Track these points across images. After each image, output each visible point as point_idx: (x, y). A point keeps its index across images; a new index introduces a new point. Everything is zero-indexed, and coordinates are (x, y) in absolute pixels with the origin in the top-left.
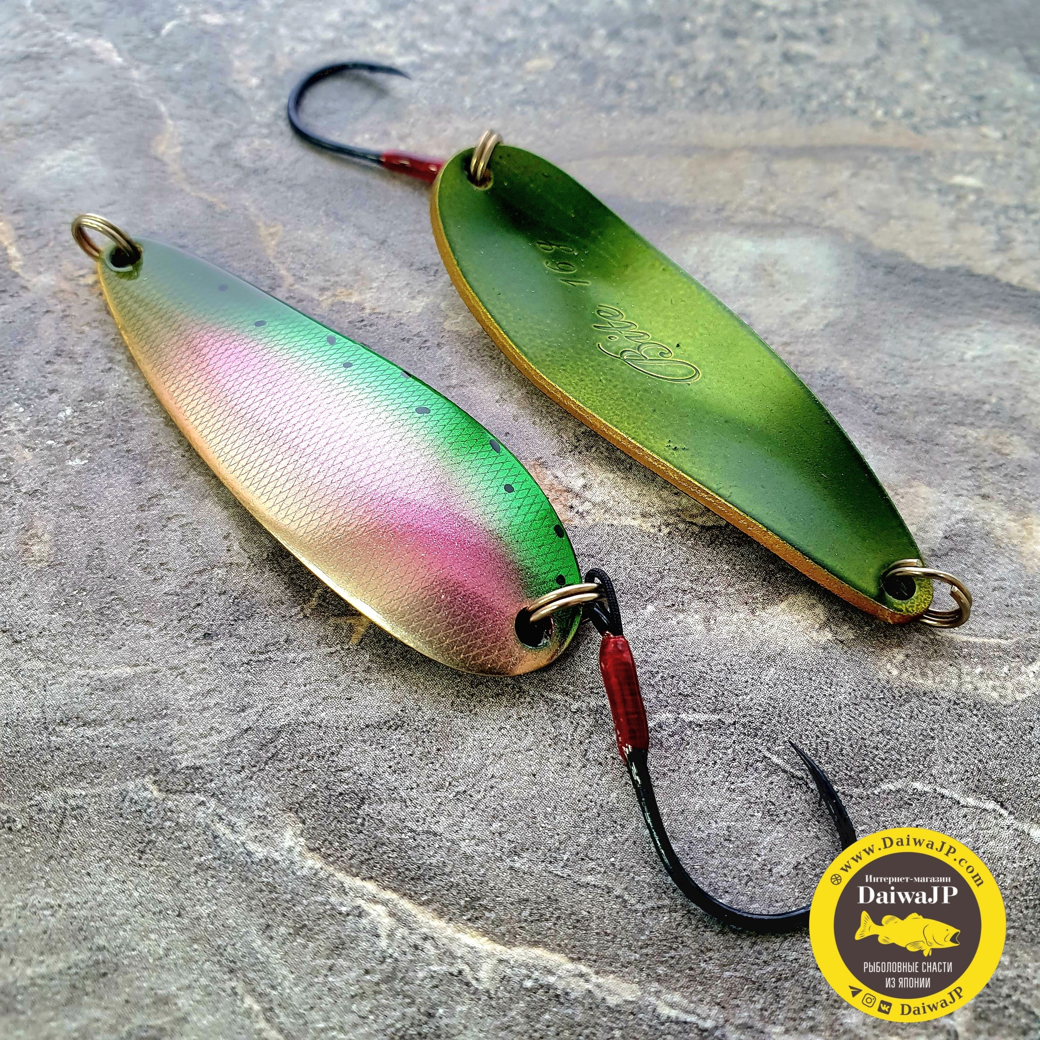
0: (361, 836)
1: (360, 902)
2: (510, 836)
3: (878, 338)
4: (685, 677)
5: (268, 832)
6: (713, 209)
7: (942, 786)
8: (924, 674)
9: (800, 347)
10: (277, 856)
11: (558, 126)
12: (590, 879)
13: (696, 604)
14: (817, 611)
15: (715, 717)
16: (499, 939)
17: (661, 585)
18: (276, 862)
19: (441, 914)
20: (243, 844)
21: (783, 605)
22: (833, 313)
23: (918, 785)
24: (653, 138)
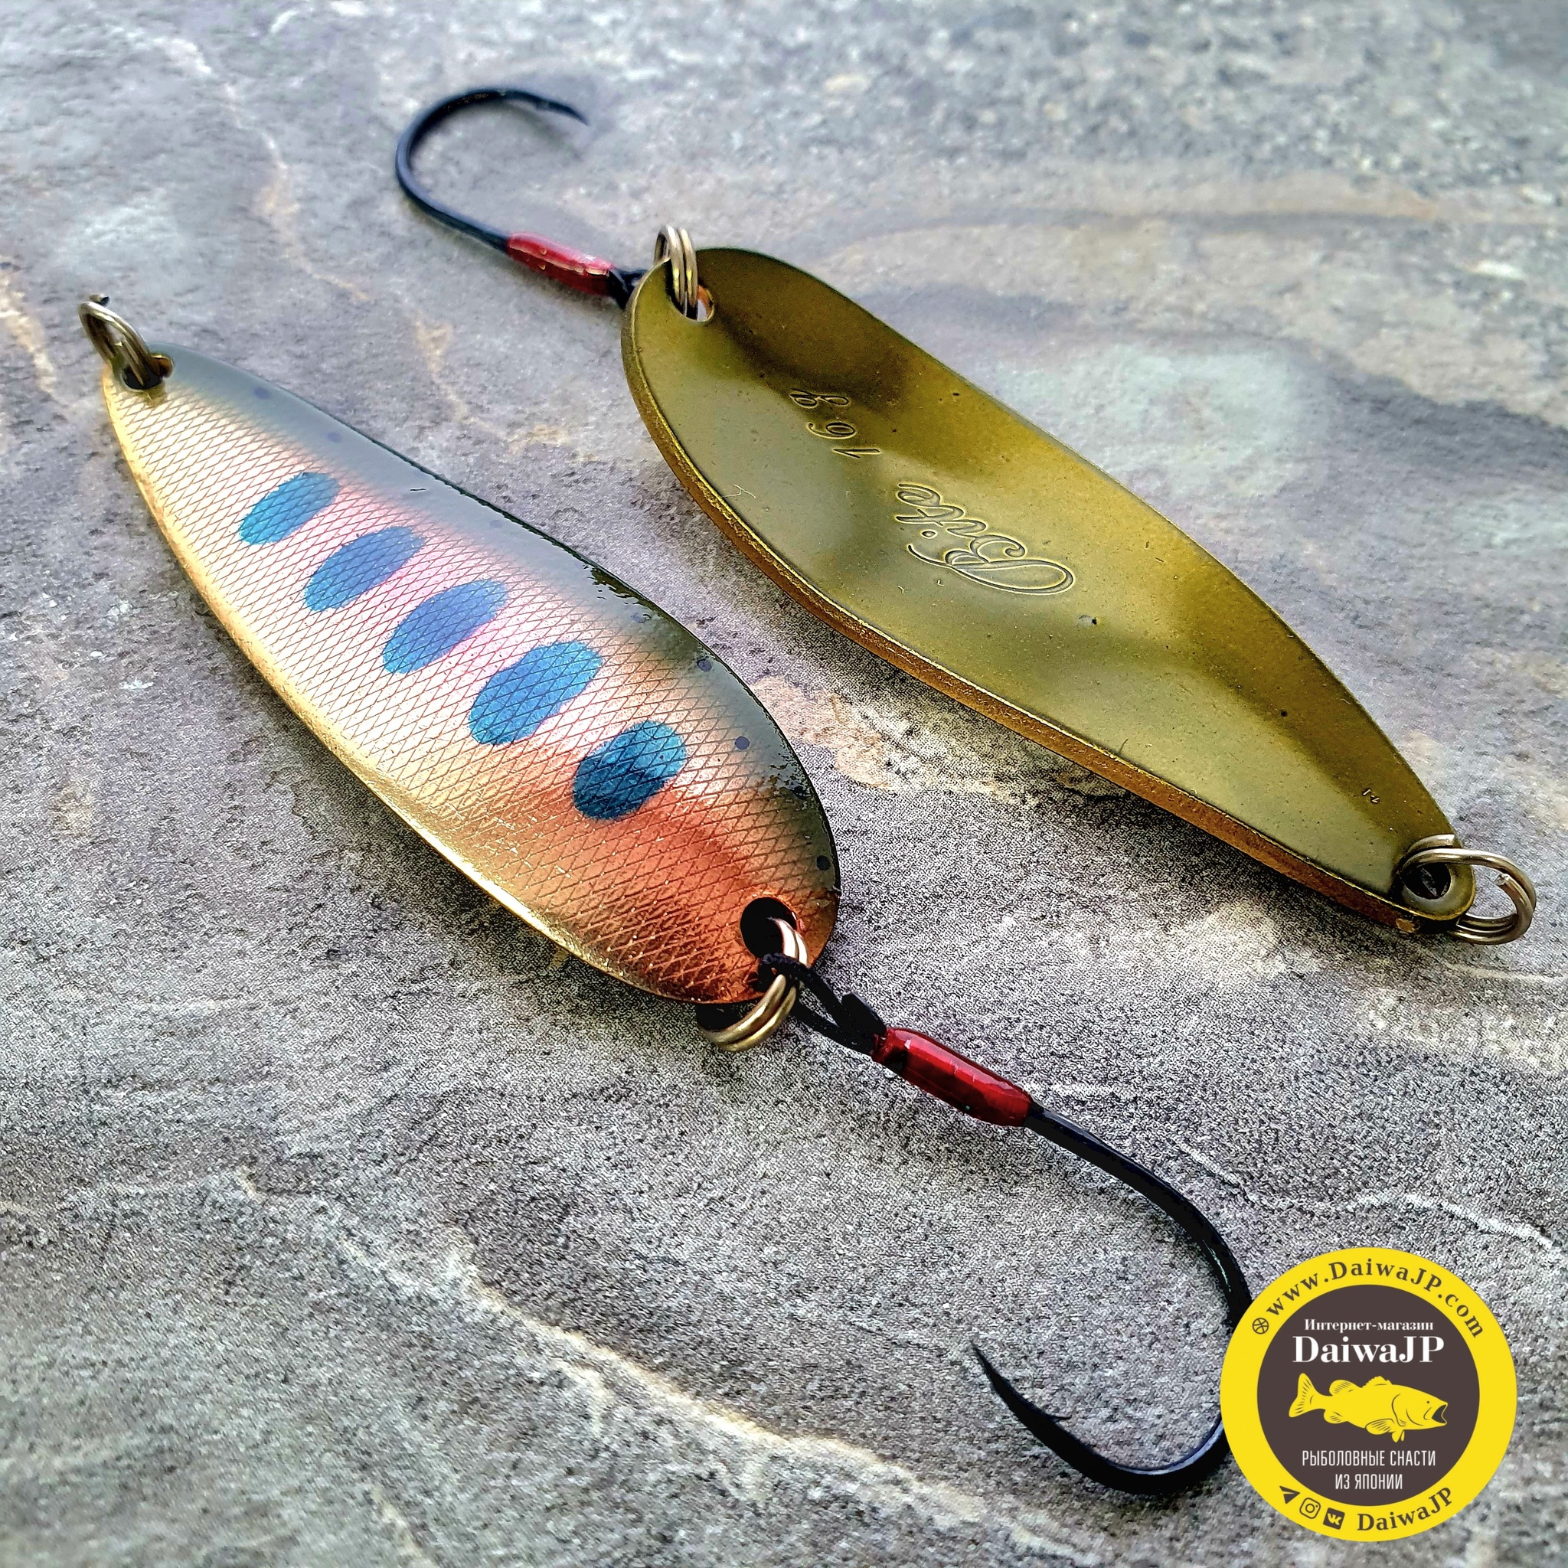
0: (564, 1264)
1: (560, 1365)
2: (790, 1268)
3: (1361, 510)
4: (1061, 1028)
5: (421, 1256)
6: (1110, 308)
7: (1451, 1200)
8: (1425, 1028)
9: (1242, 522)
10: (434, 1292)
11: (873, 179)
12: (911, 1334)
13: (1077, 916)
14: (1264, 929)
15: (1106, 1090)
16: (772, 1424)
17: (1026, 886)
18: (434, 1302)
19: (683, 1386)
20: (384, 1273)
21: (1211, 919)
22: (1291, 471)
23: (1414, 1198)
24: (1019, 199)
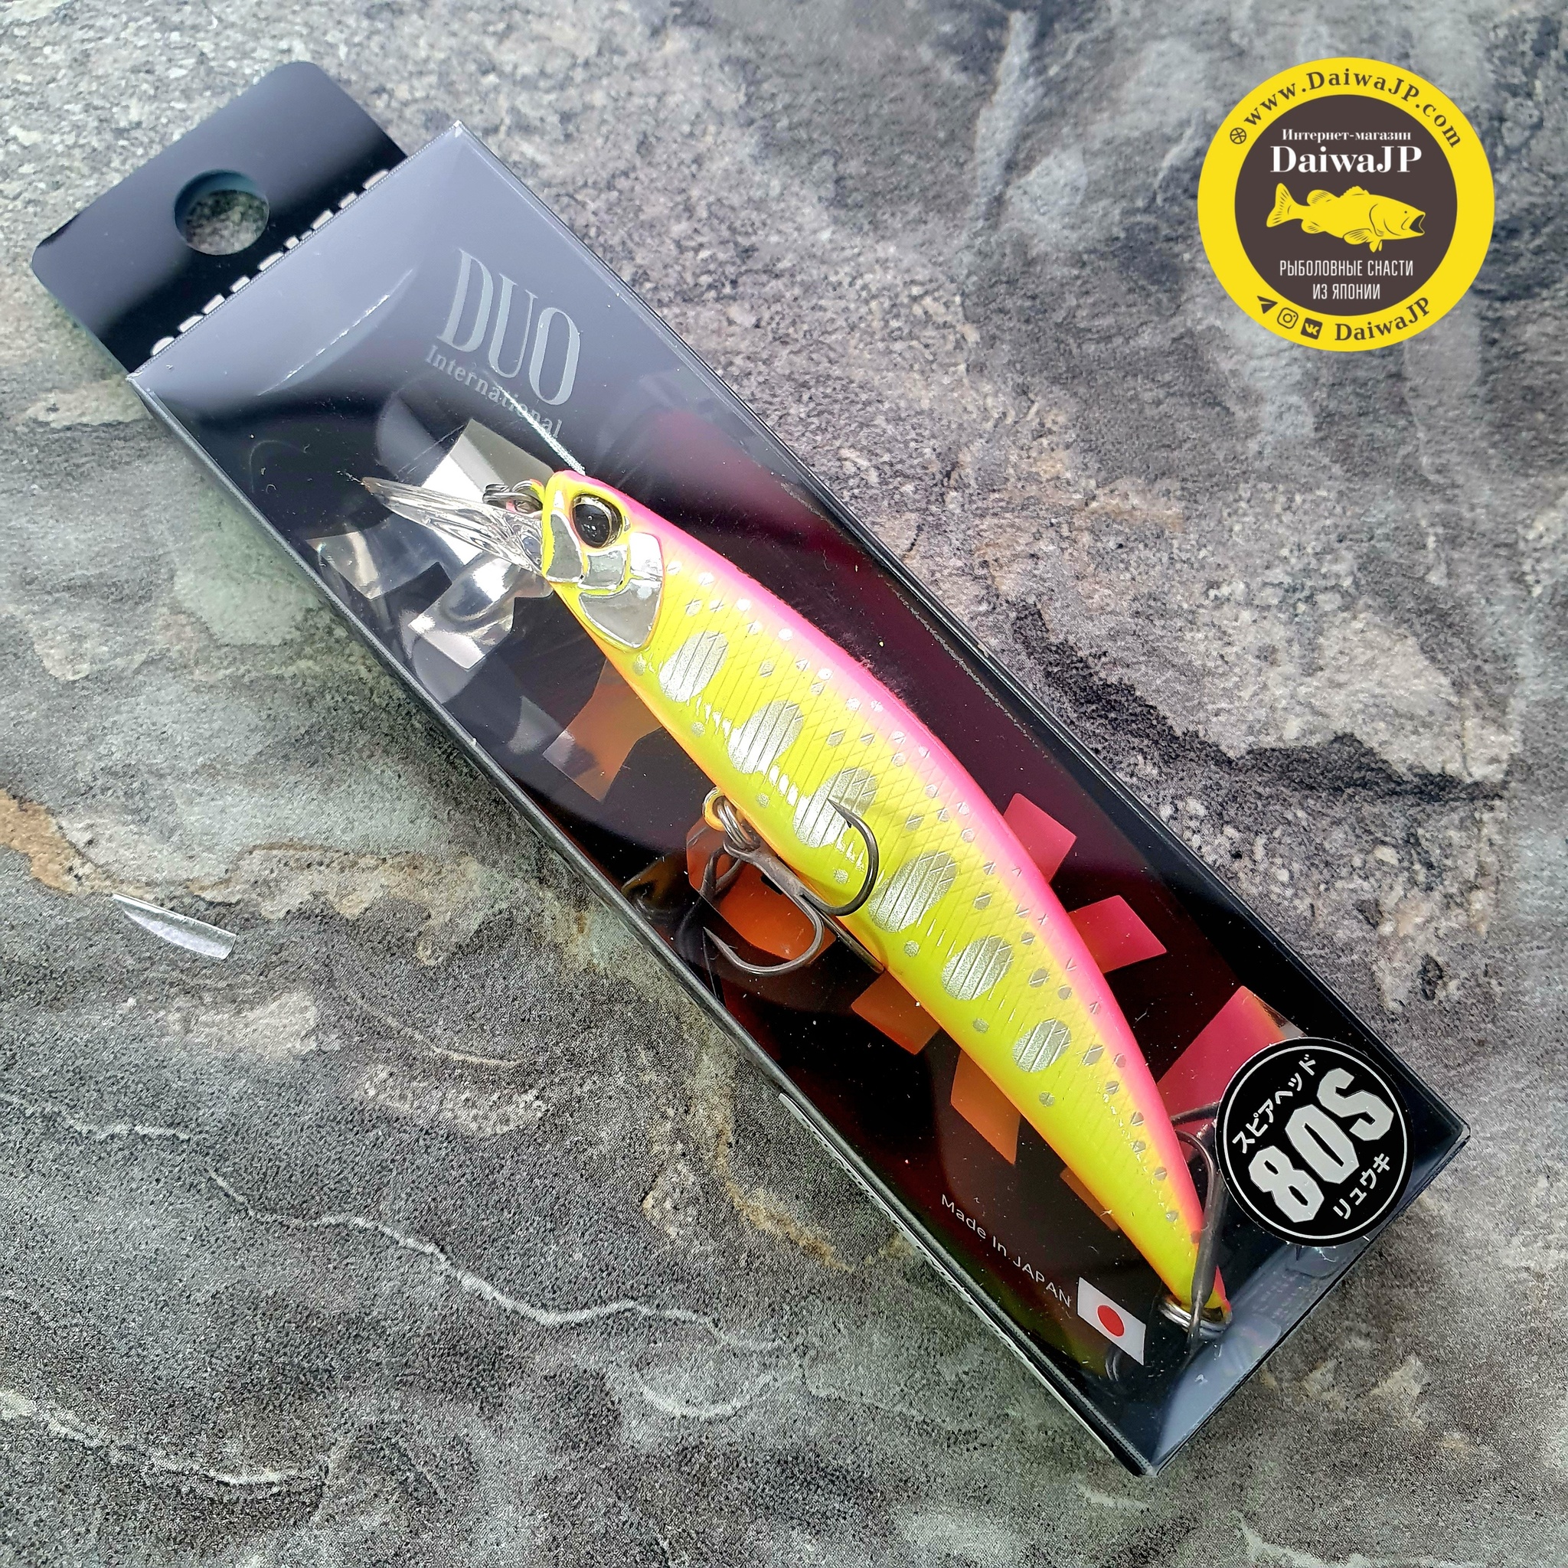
7: (385, 1224)
14: (309, 1014)
15: (170, 1132)
21: (274, 1005)
23: (360, 1221)
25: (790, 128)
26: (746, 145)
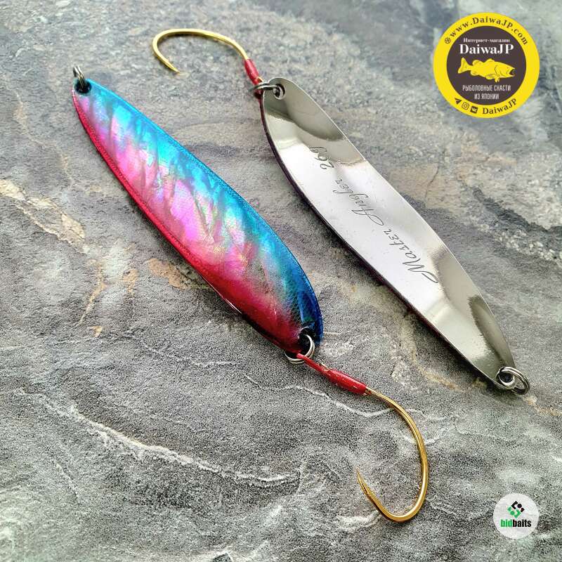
25: (376, 59)
26: (363, 65)
